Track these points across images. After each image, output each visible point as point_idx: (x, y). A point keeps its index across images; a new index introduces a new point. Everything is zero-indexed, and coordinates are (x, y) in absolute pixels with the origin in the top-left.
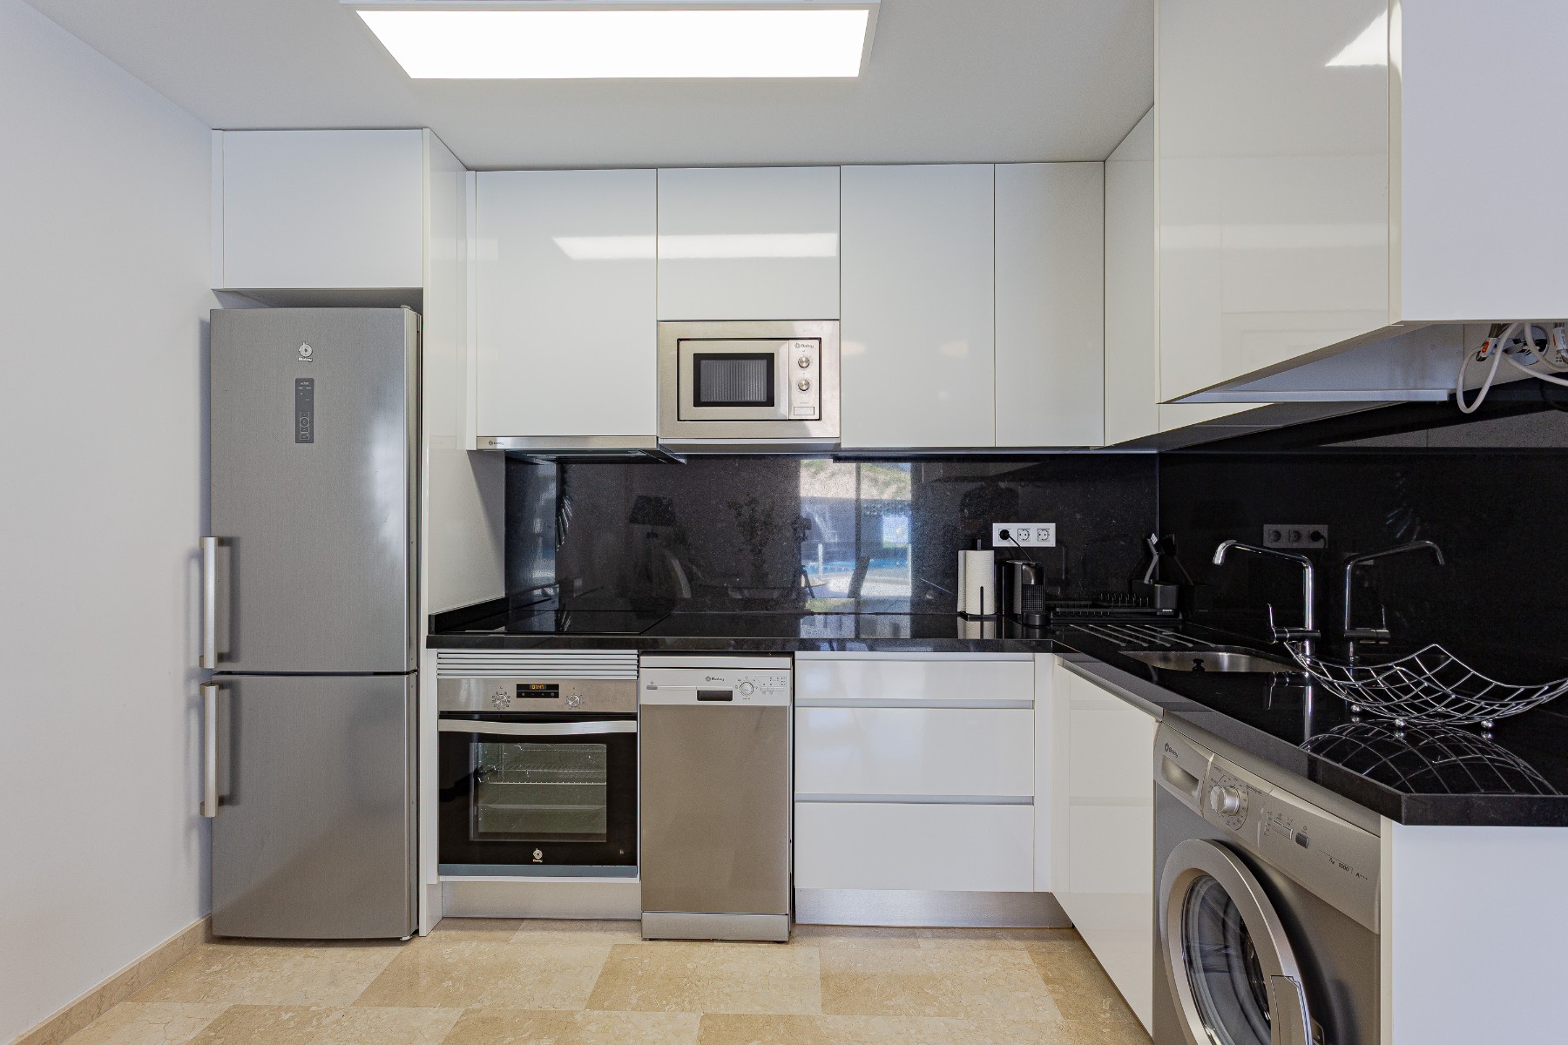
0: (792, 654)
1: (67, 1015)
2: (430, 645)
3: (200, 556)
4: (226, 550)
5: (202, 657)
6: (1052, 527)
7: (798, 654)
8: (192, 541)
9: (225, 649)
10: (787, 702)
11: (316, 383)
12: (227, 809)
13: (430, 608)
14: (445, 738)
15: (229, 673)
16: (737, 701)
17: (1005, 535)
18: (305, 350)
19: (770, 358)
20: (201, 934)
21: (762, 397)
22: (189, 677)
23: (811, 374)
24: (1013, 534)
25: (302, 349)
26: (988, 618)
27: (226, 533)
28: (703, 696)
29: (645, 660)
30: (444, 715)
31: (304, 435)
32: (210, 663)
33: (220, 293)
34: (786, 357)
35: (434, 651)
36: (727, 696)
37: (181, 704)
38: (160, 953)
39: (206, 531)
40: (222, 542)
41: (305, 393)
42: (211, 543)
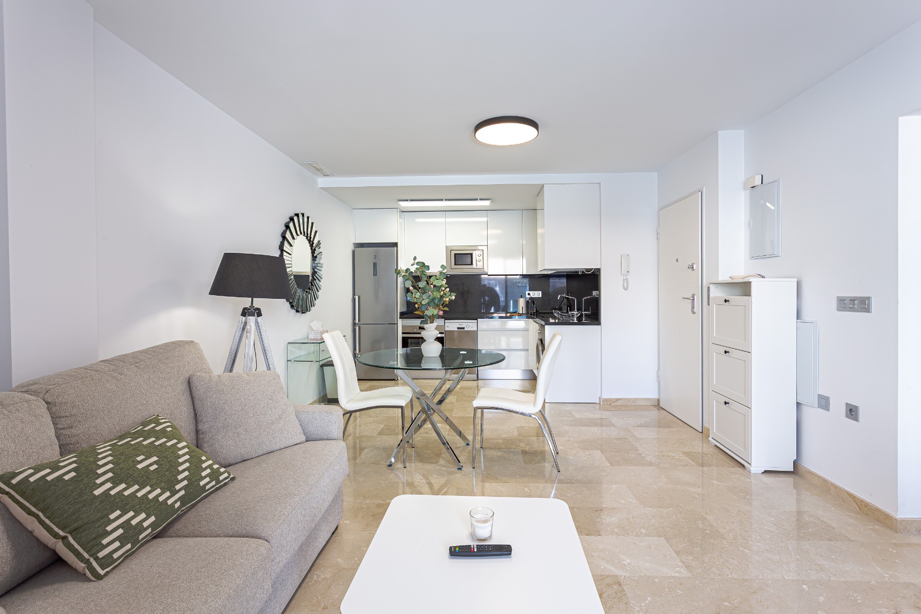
0: (477, 320)
2: (400, 318)
6: (540, 292)
7: (478, 320)
10: (476, 329)
11: (377, 263)
13: (400, 310)
14: (404, 339)
16: (466, 329)
17: (529, 294)
19: (471, 254)
21: (470, 263)
23: (481, 257)
24: (531, 294)
26: (524, 314)
28: (458, 328)
29: (446, 321)
30: (403, 333)
31: (375, 274)
32: (357, 321)
33: (354, 244)
34: (475, 254)
35: (401, 320)
36: (464, 328)
39: (354, 294)
41: (375, 265)
42: (357, 297)
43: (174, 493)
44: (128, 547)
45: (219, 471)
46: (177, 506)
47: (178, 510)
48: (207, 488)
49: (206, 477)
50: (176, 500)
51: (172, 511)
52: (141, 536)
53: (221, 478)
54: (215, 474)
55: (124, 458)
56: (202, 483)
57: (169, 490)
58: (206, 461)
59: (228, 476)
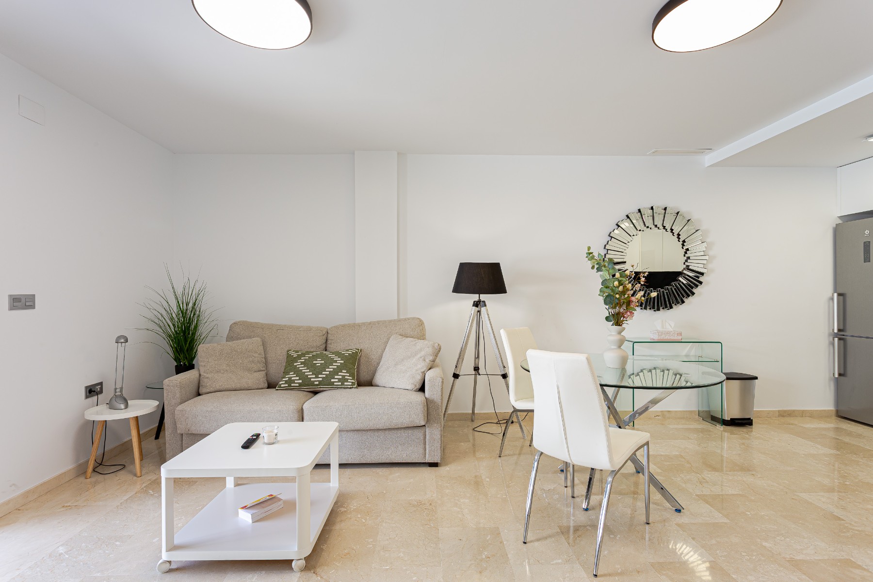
1: (794, 411)
3: (832, 299)
4: (841, 298)
5: (833, 330)
8: (830, 295)
9: (841, 328)
11: (871, 243)
12: (842, 378)
15: (844, 335)
18: (867, 232)
20: (834, 413)
22: (830, 335)
25: (866, 232)
27: (841, 292)
31: (867, 259)
32: (836, 331)
33: (841, 217)
37: (827, 342)
38: (821, 411)
39: (835, 291)
40: (839, 295)
41: (867, 246)
42: (836, 295)
43: (317, 377)
44: (287, 385)
45: (347, 380)
46: (316, 383)
47: (317, 385)
48: (335, 384)
49: (336, 379)
50: (316, 380)
51: (312, 384)
52: (292, 385)
53: (346, 384)
54: (343, 380)
55: (315, 357)
56: (332, 380)
57: (315, 375)
58: (344, 373)
59: (351, 385)
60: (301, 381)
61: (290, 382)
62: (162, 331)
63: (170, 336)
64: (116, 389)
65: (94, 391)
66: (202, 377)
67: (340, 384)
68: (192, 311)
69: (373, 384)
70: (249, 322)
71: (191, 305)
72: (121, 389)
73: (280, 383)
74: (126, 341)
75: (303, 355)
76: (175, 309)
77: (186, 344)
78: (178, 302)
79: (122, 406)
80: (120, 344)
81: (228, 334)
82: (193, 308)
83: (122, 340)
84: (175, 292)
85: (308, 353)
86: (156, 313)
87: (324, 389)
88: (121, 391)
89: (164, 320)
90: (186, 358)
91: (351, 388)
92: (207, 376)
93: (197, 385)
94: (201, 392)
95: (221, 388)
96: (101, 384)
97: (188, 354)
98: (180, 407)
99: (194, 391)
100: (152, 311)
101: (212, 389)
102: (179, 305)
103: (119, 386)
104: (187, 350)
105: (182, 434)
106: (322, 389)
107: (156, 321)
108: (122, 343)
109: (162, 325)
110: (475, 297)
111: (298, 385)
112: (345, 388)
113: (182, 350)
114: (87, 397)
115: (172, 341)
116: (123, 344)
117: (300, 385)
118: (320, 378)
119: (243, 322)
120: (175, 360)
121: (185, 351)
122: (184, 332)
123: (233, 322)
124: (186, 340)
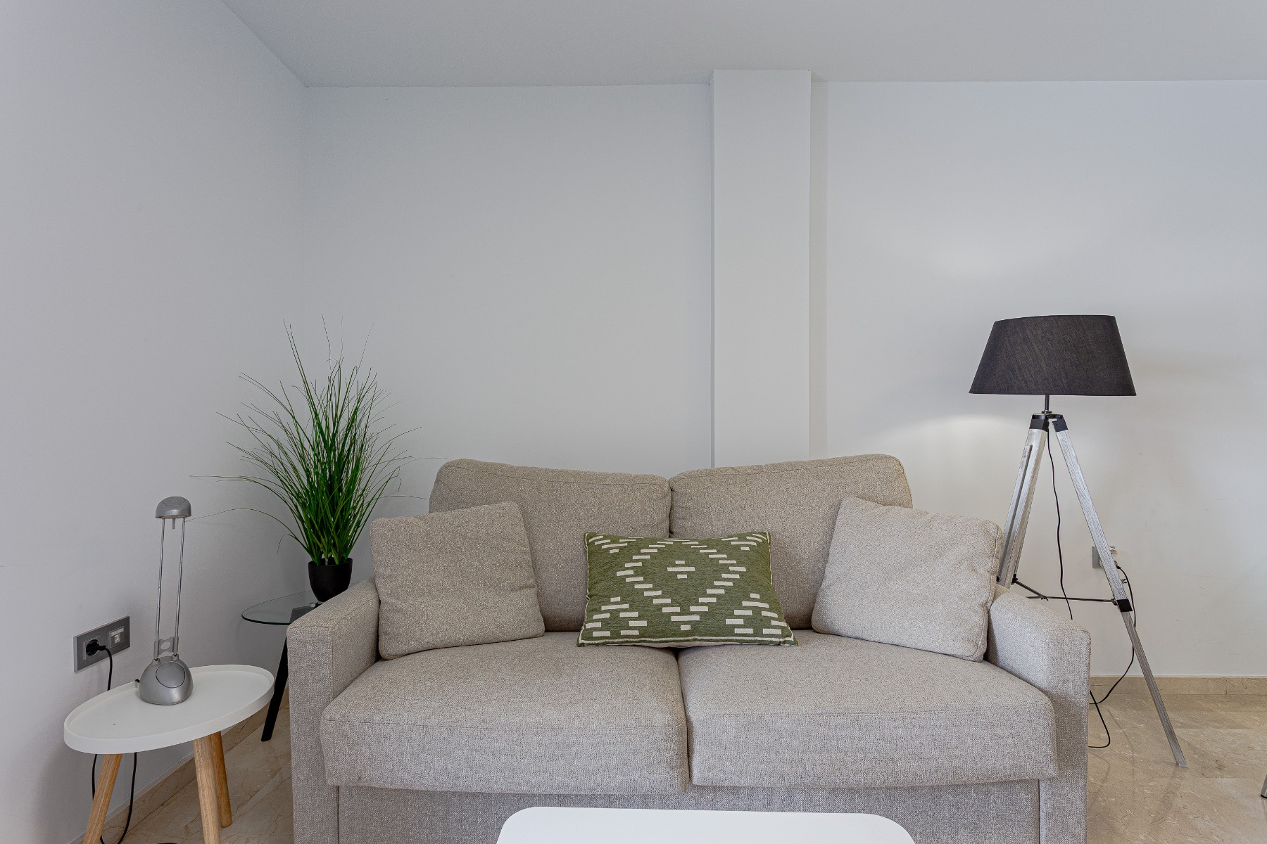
43: (685, 612)
44: (608, 634)
45: (767, 622)
46: (684, 628)
47: (687, 633)
48: (737, 631)
49: (739, 617)
50: (685, 621)
51: (674, 630)
52: (623, 633)
53: (765, 631)
54: (756, 621)
55: (667, 556)
56: (729, 621)
57: (680, 605)
58: (754, 601)
59: (782, 636)
60: (644, 623)
61: (615, 623)
62: (280, 483)
63: (298, 496)
64: (159, 642)
65: (103, 648)
66: (384, 608)
67: (750, 631)
68: (346, 435)
69: (813, 624)
70: (481, 463)
71: (343, 424)
72: (174, 642)
73: (589, 626)
74: (187, 512)
75: (635, 547)
76: (310, 431)
77: (333, 513)
78: (316, 415)
79: (175, 694)
80: (169, 522)
81: (434, 492)
82: (349, 428)
83: (175, 512)
84: (308, 392)
85: (645, 543)
86: (265, 439)
87: (704, 643)
88: (174, 647)
89: (283, 456)
90: (334, 545)
91: (779, 644)
92: (399, 604)
93: (372, 630)
94: (383, 653)
95: (437, 641)
96: (125, 623)
97: (339, 537)
98: (333, 711)
99: (366, 650)
100: (258, 435)
101: (413, 645)
102: (319, 424)
103: (167, 634)
104: (337, 528)
105: (338, 788)
106: (697, 643)
107: (268, 458)
108: (174, 518)
109: (279, 468)
110: (1035, 404)
111: (636, 633)
112: (761, 643)
113: (324, 526)
114: (81, 665)
115: (303, 506)
116: (179, 521)
117: (644, 632)
118: (693, 613)
119: (469, 462)
120: (310, 551)
121: (332, 530)
122: (331, 488)
123: (444, 462)
124: (333, 505)
